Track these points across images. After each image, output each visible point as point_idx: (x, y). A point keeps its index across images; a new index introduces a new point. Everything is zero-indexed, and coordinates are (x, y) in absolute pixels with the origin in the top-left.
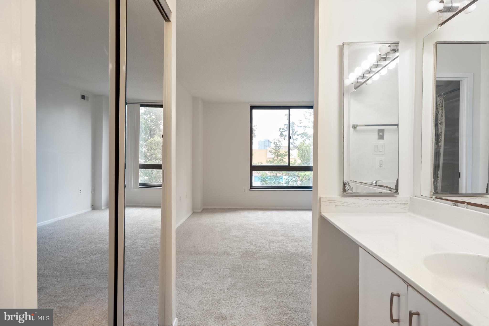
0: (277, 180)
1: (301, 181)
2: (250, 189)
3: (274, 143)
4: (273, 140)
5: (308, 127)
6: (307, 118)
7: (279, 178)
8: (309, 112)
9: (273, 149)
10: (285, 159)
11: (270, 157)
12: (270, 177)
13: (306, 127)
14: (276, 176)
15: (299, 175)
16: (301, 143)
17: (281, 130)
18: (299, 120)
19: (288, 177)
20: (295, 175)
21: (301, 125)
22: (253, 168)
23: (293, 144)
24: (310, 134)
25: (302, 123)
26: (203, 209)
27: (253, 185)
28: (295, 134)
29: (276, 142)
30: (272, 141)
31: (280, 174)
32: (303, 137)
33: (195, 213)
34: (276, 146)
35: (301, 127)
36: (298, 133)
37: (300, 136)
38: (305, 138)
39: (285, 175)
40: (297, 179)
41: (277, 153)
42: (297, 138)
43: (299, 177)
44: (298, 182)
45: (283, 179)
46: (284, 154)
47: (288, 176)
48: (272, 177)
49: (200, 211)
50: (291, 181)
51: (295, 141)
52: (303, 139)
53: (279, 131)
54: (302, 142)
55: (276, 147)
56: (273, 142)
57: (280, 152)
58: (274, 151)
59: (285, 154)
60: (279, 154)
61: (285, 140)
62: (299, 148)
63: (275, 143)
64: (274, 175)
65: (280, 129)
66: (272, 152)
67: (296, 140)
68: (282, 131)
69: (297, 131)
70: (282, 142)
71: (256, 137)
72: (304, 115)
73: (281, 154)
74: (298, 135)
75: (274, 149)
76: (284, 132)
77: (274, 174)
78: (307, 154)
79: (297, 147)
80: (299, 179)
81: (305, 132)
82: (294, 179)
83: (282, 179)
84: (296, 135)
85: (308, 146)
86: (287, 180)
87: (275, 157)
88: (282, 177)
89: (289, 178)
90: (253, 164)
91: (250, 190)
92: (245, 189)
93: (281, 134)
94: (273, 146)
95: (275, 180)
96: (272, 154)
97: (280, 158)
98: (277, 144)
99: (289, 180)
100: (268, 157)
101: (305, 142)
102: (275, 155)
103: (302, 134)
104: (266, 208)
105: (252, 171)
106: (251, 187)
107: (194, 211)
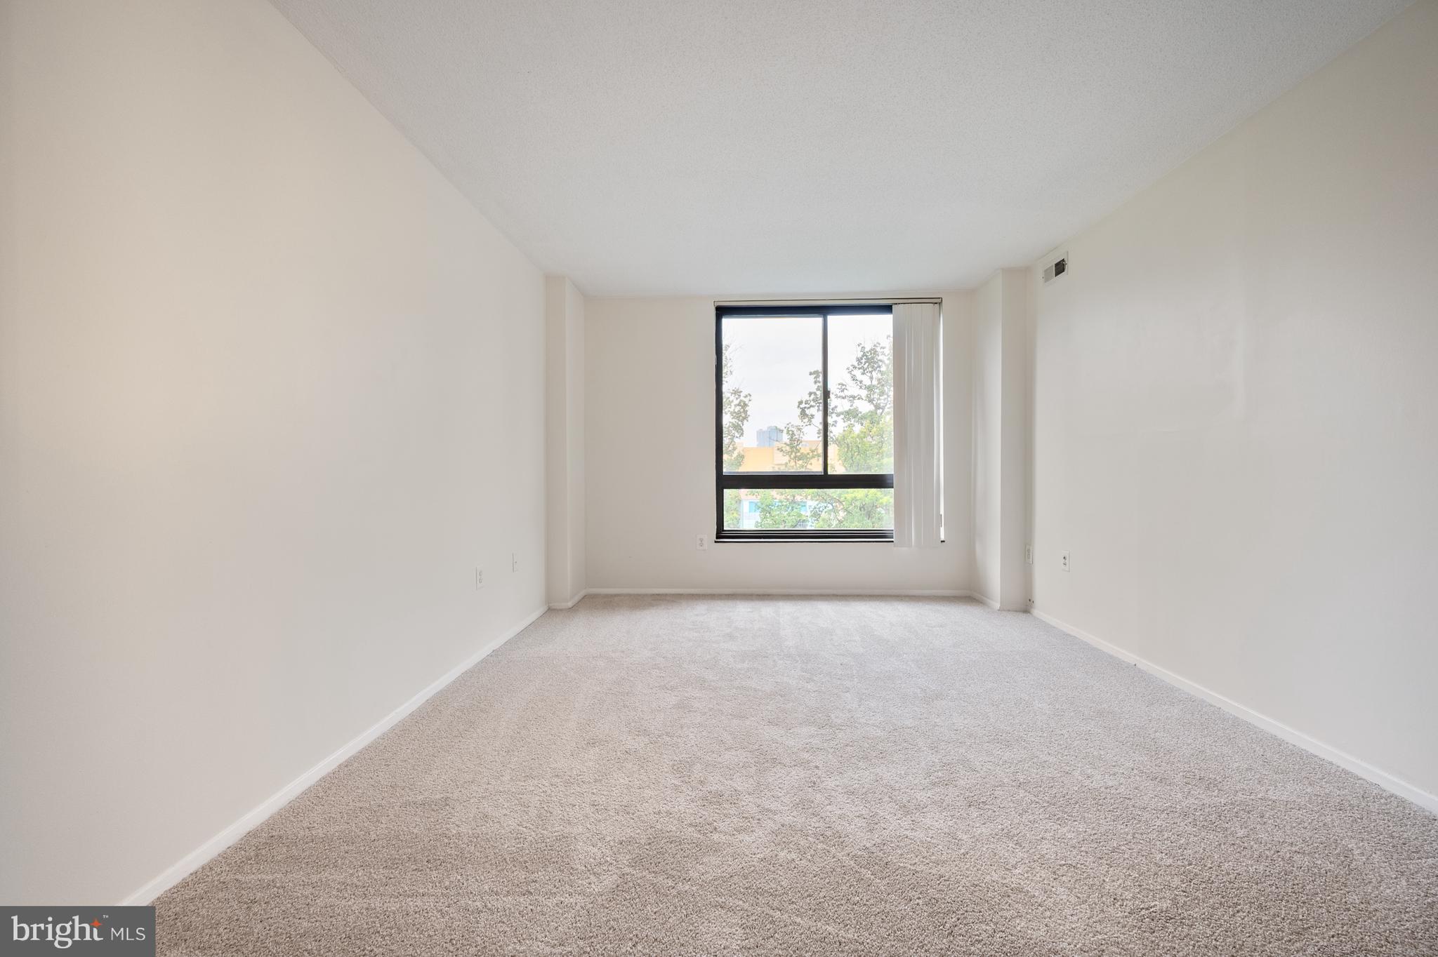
0: (795, 510)
1: (846, 510)
2: (717, 538)
3: (788, 431)
4: (786, 425)
5: (859, 399)
6: (857, 380)
7: (799, 505)
8: (860, 366)
9: (785, 444)
10: (811, 464)
11: (780, 462)
12: (780, 504)
13: (854, 397)
14: (793, 502)
15: (842, 499)
16: (844, 431)
17: (802, 406)
19: (817, 502)
20: (832, 498)
21: (842, 394)
25: (845, 391)
26: (584, 597)
29: (793, 429)
30: (782, 428)
31: (801, 497)
32: (849, 419)
33: (554, 610)
34: (792, 437)
35: (843, 398)
36: (839, 410)
37: (842, 416)
38: (853, 420)
39: (812, 499)
40: (836, 506)
41: (794, 454)
42: (836, 422)
43: (841, 502)
44: (840, 512)
45: (808, 507)
46: (808, 454)
47: (817, 500)
48: (785, 504)
49: (570, 604)
50: (824, 511)
52: (846, 424)
53: (798, 407)
54: (846, 429)
55: (791, 439)
56: (785, 431)
57: (801, 451)
58: (788, 448)
59: (811, 454)
60: (798, 454)
61: (810, 425)
62: (840, 443)
63: (791, 432)
64: (788, 499)
65: (801, 403)
66: (784, 449)
67: (833, 425)
68: (805, 408)
69: (836, 407)
70: (805, 430)
71: (749, 419)
72: (850, 372)
73: (802, 454)
74: (838, 415)
75: (788, 445)
76: (809, 408)
77: (788, 497)
78: (858, 455)
79: (837, 440)
80: (842, 507)
81: (851, 408)
82: (831, 507)
83: (805, 506)
85: (858, 435)
86: (815, 508)
87: (790, 461)
88: (805, 502)
89: (819, 505)
90: (724, 470)
91: (716, 542)
92: (701, 540)
93: (803, 414)
94: (785, 438)
95: (790, 508)
96: (784, 456)
97: (801, 462)
98: (793, 434)
99: (821, 509)
100: (775, 463)
101: (854, 428)
102: (790, 456)
104: (761, 591)
105: (725, 490)
106: (722, 534)
107: (550, 605)
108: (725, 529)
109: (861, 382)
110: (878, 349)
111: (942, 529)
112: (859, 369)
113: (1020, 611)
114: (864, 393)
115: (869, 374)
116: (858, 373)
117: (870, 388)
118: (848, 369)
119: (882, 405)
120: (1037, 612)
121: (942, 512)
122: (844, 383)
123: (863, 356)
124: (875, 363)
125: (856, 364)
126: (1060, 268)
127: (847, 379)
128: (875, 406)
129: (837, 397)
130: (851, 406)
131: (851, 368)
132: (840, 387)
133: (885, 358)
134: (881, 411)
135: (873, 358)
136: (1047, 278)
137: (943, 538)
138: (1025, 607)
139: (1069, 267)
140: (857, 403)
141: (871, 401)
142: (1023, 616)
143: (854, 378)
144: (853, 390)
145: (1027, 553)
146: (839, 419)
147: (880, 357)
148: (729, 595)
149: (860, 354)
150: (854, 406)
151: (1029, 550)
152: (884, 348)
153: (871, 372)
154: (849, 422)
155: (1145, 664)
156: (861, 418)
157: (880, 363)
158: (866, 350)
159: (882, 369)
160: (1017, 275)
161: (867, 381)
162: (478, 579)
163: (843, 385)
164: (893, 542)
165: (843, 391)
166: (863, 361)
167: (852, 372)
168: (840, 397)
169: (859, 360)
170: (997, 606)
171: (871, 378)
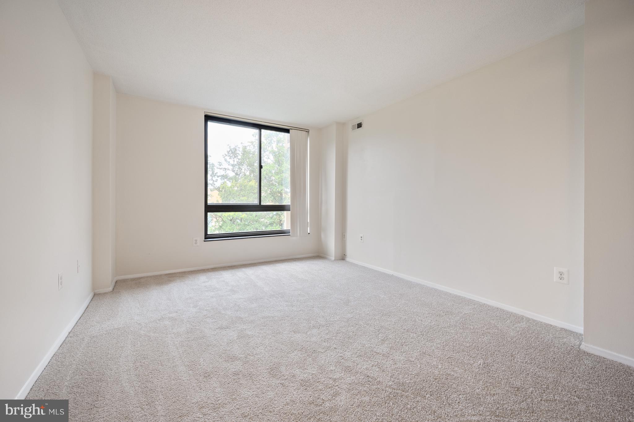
2: (205, 239)
5: (228, 170)
6: (227, 161)
8: (229, 155)
13: (226, 169)
18: (218, 162)
22: (210, 208)
23: (213, 185)
24: (230, 176)
26: (116, 282)
27: (209, 233)
28: (215, 175)
33: (99, 294)
35: (221, 169)
36: (218, 174)
42: (217, 180)
49: (111, 289)
51: (215, 183)
52: (223, 181)
67: (216, 181)
69: (217, 173)
72: (224, 157)
74: (218, 177)
84: (216, 177)
90: (208, 203)
91: (205, 241)
92: (196, 241)
103: (222, 175)
104: (229, 264)
105: (208, 213)
106: (207, 237)
107: (96, 291)
108: (208, 234)
109: (229, 162)
110: (237, 148)
111: (309, 228)
112: (228, 156)
113: (340, 260)
114: (231, 167)
115: (233, 159)
116: (228, 158)
117: (233, 165)
118: (223, 155)
119: (238, 173)
120: (348, 259)
121: (309, 221)
122: (221, 162)
123: (230, 150)
124: (235, 154)
125: (227, 154)
126: (360, 125)
127: (222, 160)
128: (236, 174)
129: (217, 168)
130: (225, 173)
131: (225, 155)
132: (219, 163)
133: (240, 153)
134: (238, 176)
135: (235, 152)
136: (353, 128)
137: (309, 232)
138: (342, 257)
139: (364, 125)
140: (228, 172)
141: (234, 171)
142: (343, 261)
143: (226, 160)
144: (225, 165)
145: (343, 236)
146: (219, 179)
147: (238, 152)
148: (213, 269)
149: (229, 150)
150: (227, 173)
151: (344, 235)
152: (239, 148)
153: (234, 158)
154: (224, 180)
155: (396, 274)
156: (230, 179)
157: (238, 155)
158: (232, 148)
159: (238, 157)
160: (341, 125)
161: (232, 162)
162: (60, 282)
163: (221, 163)
164: (290, 235)
165: (220, 165)
166: (230, 153)
167: (225, 158)
168: (219, 168)
169: (228, 152)
170: (333, 258)
171: (234, 161)
